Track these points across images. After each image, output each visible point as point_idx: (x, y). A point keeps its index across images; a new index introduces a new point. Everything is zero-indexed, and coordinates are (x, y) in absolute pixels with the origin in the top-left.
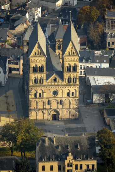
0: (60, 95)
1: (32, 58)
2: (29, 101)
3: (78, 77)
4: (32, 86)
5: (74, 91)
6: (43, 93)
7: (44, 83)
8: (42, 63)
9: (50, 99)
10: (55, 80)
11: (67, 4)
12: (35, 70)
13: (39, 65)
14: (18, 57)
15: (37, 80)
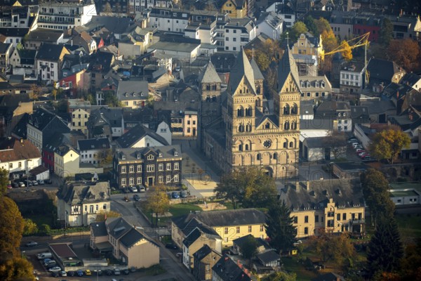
0: (274, 146)
1: (237, 98)
2: (232, 155)
3: (298, 121)
4: (237, 135)
5: (293, 141)
6: (251, 144)
7: (253, 131)
8: (251, 104)
9: (261, 152)
10: (268, 126)
11: (203, 54)
12: (240, 113)
13: (246, 107)
14: (181, 112)
15: (243, 127)
